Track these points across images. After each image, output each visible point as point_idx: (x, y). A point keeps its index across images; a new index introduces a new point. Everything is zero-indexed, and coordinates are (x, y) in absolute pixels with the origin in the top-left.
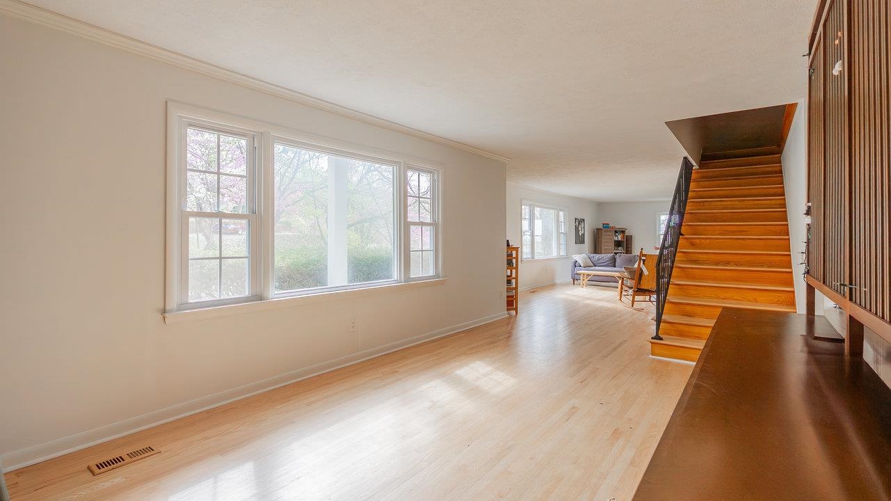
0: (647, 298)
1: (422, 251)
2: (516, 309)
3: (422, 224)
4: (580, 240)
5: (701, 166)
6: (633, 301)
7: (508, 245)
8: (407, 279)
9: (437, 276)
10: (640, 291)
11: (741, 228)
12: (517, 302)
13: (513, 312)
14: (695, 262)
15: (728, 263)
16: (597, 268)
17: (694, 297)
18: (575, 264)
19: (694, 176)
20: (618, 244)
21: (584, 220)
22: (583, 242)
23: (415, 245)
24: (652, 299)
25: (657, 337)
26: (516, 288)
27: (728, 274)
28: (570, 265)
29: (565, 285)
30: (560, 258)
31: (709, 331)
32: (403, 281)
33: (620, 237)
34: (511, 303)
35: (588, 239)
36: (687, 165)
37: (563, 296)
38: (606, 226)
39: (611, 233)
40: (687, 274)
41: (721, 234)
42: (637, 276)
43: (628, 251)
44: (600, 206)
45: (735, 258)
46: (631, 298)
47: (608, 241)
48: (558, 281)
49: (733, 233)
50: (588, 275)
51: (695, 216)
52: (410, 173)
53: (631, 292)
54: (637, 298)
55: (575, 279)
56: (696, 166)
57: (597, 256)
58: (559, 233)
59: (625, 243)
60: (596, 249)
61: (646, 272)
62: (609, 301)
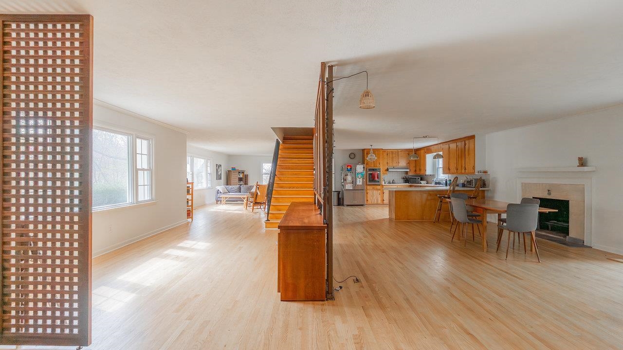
0: (259, 207)
1: (144, 185)
2: (192, 218)
3: (143, 170)
4: (219, 177)
5: (283, 142)
6: (253, 209)
7: (187, 181)
8: (137, 202)
9: (152, 199)
10: (256, 203)
11: (299, 173)
12: (192, 214)
13: (190, 220)
14: (282, 187)
15: (293, 188)
16: (230, 193)
17: (281, 202)
18: (218, 192)
19: (280, 147)
20: (240, 179)
21: (221, 165)
22: (220, 179)
23: (140, 182)
24: (262, 207)
25: (268, 220)
26: (192, 206)
27: (294, 192)
28: (215, 193)
29: (212, 204)
30: (209, 188)
31: (283, 216)
32: (135, 203)
33: (241, 176)
34: (189, 214)
35: (223, 177)
36: (278, 143)
37: (212, 210)
38: (234, 169)
39: (236, 173)
40: (278, 193)
41: (291, 175)
42: (255, 196)
43: (246, 183)
44: (230, 157)
45: (296, 185)
46: (252, 207)
47: (235, 178)
48: (207, 202)
49: (296, 174)
50: (226, 198)
51: (282, 167)
52: (138, 141)
53: (252, 204)
54: (255, 207)
55: (218, 201)
56: (281, 143)
57: (230, 187)
58: (207, 173)
59: (244, 179)
60: (228, 183)
61: (259, 194)
62: (240, 211)
